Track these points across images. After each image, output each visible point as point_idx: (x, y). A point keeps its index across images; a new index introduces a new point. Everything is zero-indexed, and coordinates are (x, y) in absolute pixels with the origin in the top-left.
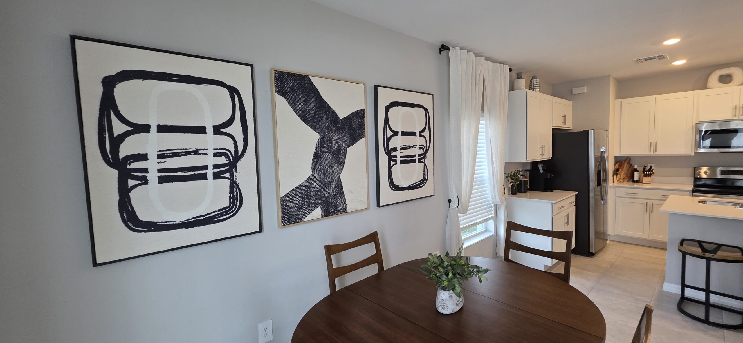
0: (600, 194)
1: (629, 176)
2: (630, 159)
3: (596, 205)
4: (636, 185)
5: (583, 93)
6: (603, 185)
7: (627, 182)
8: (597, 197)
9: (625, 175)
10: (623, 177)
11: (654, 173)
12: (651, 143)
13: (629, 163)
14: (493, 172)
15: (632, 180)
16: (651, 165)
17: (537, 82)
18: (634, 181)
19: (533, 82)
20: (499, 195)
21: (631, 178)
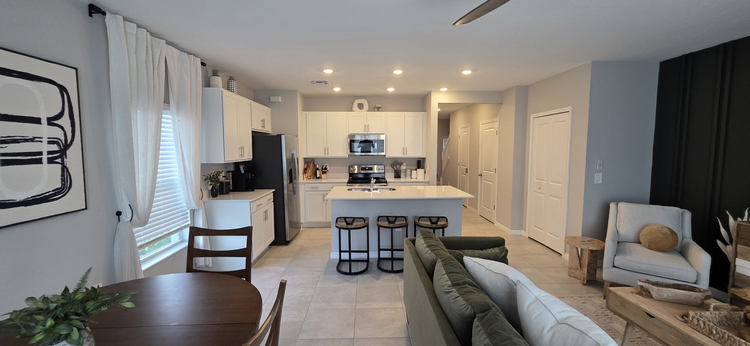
0: (292, 190)
1: (314, 174)
2: (314, 160)
3: (290, 199)
4: (318, 181)
5: (278, 102)
6: (294, 182)
7: (313, 178)
8: (290, 193)
9: (311, 174)
10: (310, 175)
11: (328, 171)
12: (325, 147)
13: (313, 163)
14: (185, 174)
15: (315, 177)
16: (325, 165)
17: (234, 83)
18: (317, 178)
19: (230, 83)
20: (194, 200)
21: (315, 176)
